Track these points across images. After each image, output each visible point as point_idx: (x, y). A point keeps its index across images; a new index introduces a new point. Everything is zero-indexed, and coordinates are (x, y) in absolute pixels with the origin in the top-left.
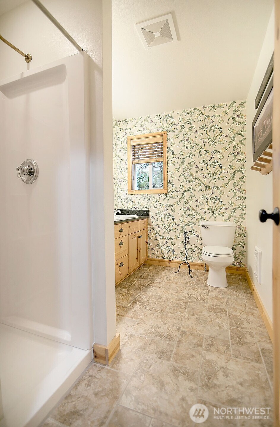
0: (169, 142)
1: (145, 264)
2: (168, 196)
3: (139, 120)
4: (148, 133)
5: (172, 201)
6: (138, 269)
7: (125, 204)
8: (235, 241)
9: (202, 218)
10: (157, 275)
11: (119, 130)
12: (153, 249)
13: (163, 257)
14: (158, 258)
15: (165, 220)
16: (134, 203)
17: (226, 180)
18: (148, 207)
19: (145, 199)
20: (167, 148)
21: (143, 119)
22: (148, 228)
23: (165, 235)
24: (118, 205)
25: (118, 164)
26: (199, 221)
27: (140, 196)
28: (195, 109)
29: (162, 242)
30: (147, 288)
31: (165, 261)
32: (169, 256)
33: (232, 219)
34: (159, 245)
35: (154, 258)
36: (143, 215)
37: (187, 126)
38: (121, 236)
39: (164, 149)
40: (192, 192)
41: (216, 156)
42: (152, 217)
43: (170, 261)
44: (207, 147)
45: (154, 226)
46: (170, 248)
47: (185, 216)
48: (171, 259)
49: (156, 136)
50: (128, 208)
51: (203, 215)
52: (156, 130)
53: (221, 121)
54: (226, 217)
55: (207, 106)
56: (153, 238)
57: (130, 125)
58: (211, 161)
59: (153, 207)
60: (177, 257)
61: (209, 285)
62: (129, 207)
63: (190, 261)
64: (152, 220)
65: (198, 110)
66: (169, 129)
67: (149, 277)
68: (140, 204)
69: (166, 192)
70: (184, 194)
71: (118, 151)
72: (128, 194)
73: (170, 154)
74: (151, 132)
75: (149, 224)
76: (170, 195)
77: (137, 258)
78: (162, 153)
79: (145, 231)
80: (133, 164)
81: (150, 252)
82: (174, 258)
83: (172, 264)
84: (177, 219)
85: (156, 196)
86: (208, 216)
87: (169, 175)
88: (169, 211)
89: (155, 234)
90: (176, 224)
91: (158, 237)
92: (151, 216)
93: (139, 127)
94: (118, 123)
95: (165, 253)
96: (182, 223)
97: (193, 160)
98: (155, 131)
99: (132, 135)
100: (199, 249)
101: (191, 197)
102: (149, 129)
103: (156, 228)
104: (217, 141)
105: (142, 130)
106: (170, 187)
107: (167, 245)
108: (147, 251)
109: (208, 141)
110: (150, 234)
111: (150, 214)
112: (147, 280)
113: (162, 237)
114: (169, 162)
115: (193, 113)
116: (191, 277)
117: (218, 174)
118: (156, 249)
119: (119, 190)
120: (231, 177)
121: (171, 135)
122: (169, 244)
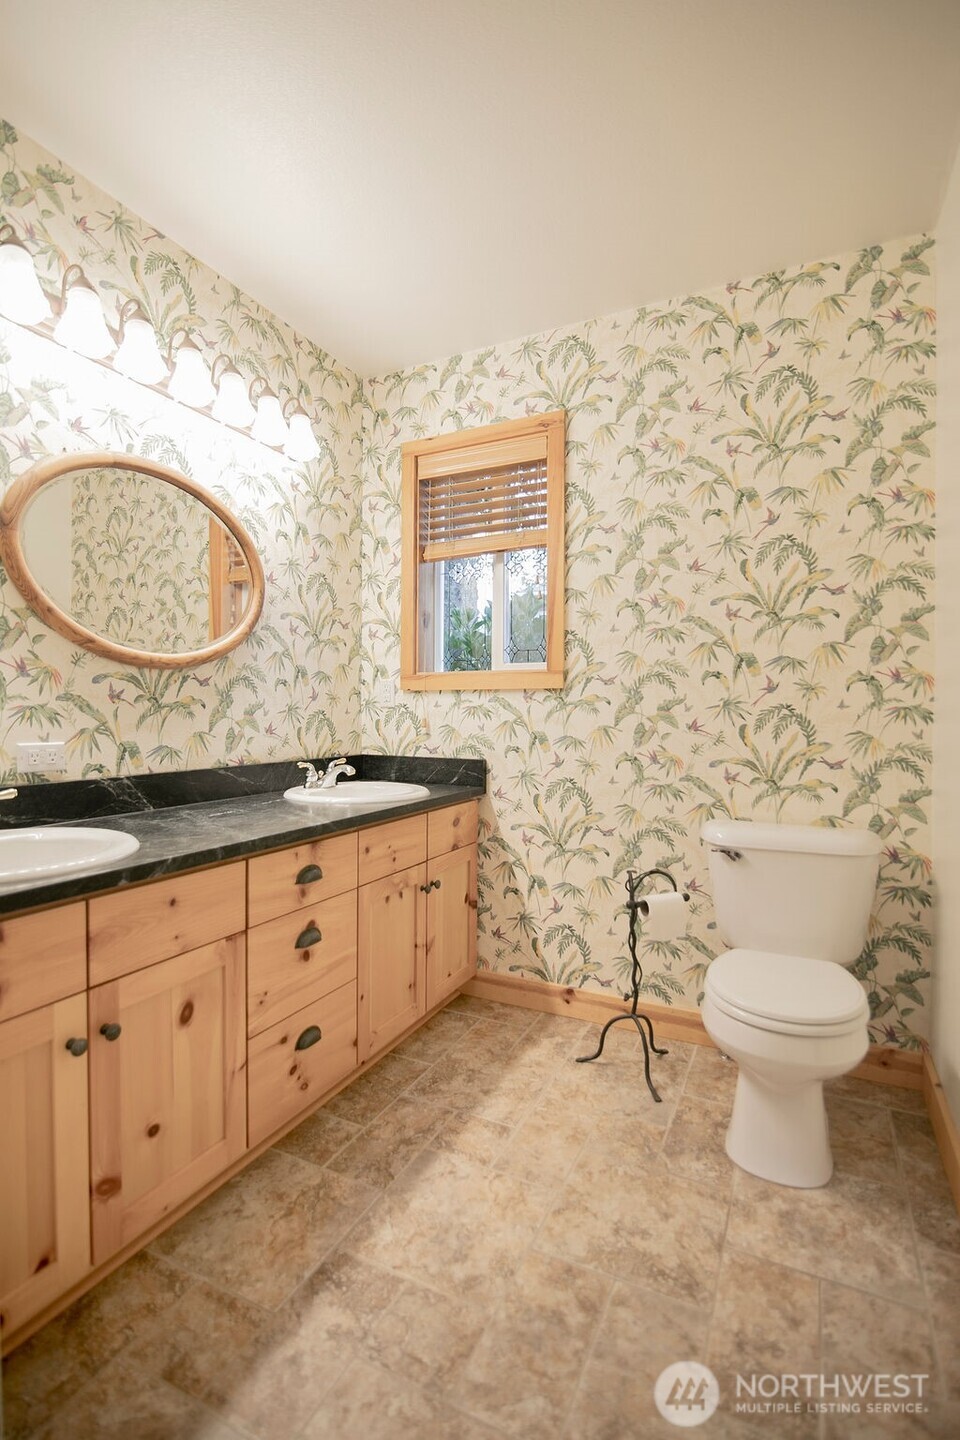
0: (575, 458)
1: (461, 1000)
2: (568, 700)
3: (449, 372)
4: (486, 422)
5: (582, 724)
6: (425, 1027)
7: (389, 731)
8: (873, 922)
9: (719, 804)
10: (495, 1068)
11: (369, 418)
12: (497, 934)
13: (539, 972)
14: (517, 974)
15: (551, 808)
16: (423, 730)
17: (835, 630)
18: (484, 750)
19: (472, 711)
20: (567, 486)
21: (466, 365)
22: (481, 842)
23: (552, 877)
24: (364, 738)
25: (364, 563)
26: (704, 818)
27: (450, 699)
28: (690, 300)
29: (537, 905)
30: (426, 1158)
31: (545, 992)
32: (567, 972)
33: (863, 814)
34: (523, 919)
35: (503, 971)
36: (459, 783)
37: (656, 382)
38: (307, 901)
39: (553, 492)
40: (672, 685)
41: (788, 512)
42: (498, 794)
43: (570, 992)
44: (744, 472)
45: (505, 833)
46: (570, 934)
47: (641, 791)
48: (574, 984)
49: (517, 433)
50: (402, 749)
51: (723, 789)
52: (521, 408)
53: (810, 346)
54: (833, 805)
55: (747, 283)
56: (500, 886)
57: (415, 393)
58: (764, 538)
59: (500, 747)
60: (604, 975)
61: (731, 1164)
62: (403, 745)
63: (659, 1002)
64: (496, 804)
65: (705, 304)
66: (575, 401)
67: (458, 1083)
68: (449, 731)
69: (557, 682)
70: (635, 695)
71: (365, 506)
72: (401, 692)
73: (578, 512)
74: (498, 419)
75: (482, 824)
76: (574, 696)
77: (413, 986)
78: (544, 510)
79: (466, 854)
80: (423, 561)
81: (488, 946)
82: (585, 978)
83: (576, 1009)
84: (605, 803)
85: (517, 701)
86: (744, 795)
87: (575, 606)
88: (571, 769)
89: (508, 868)
90: (598, 829)
91: (522, 883)
92: (492, 786)
93: (448, 400)
94: (367, 390)
95: (549, 953)
96: (627, 823)
97: (681, 535)
98: (516, 414)
99: (422, 437)
100: (701, 947)
101: (666, 708)
102: (488, 407)
103: (512, 838)
104: (793, 439)
105: (463, 413)
106: (577, 662)
107: (557, 920)
108: (473, 941)
109: (751, 442)
110: (490, 866)
111: (489, 777)
112: (440, 1103)
113: (537, 883)
114: (574, 549)
115: (680, 320)
116: (654, 1092)
117: (797, 601)
118: (513, 935)
119: (368, 675)
120: (858, 610)
121: (582, 428)
122: (569, 916)
